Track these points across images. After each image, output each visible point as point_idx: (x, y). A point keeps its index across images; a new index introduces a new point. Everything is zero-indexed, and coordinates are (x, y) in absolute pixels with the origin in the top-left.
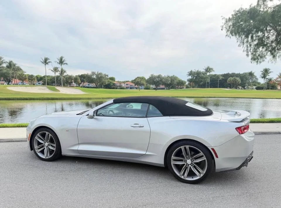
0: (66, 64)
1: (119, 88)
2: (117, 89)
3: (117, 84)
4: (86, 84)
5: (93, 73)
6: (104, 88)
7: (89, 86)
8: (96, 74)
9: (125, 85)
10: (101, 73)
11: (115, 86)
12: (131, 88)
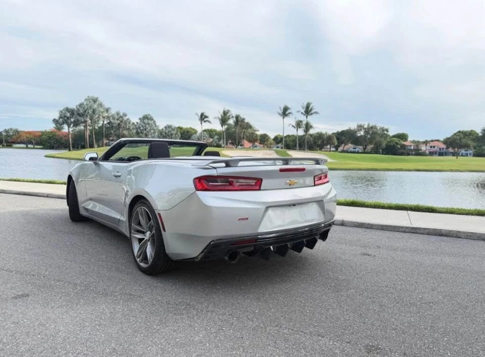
0: (316, 113)
1: (413, 153)
2: (408, 154)
3: (410, 146)
4: (350, 146)
5: (360, 127)
6: (383, 154)
7: (355, 150)
8: (364, 129)
9: (428, 148)
10: (375, 126)
11: (405, 149)
12: (441, 154)
